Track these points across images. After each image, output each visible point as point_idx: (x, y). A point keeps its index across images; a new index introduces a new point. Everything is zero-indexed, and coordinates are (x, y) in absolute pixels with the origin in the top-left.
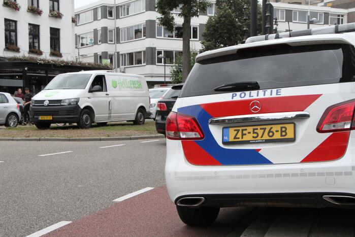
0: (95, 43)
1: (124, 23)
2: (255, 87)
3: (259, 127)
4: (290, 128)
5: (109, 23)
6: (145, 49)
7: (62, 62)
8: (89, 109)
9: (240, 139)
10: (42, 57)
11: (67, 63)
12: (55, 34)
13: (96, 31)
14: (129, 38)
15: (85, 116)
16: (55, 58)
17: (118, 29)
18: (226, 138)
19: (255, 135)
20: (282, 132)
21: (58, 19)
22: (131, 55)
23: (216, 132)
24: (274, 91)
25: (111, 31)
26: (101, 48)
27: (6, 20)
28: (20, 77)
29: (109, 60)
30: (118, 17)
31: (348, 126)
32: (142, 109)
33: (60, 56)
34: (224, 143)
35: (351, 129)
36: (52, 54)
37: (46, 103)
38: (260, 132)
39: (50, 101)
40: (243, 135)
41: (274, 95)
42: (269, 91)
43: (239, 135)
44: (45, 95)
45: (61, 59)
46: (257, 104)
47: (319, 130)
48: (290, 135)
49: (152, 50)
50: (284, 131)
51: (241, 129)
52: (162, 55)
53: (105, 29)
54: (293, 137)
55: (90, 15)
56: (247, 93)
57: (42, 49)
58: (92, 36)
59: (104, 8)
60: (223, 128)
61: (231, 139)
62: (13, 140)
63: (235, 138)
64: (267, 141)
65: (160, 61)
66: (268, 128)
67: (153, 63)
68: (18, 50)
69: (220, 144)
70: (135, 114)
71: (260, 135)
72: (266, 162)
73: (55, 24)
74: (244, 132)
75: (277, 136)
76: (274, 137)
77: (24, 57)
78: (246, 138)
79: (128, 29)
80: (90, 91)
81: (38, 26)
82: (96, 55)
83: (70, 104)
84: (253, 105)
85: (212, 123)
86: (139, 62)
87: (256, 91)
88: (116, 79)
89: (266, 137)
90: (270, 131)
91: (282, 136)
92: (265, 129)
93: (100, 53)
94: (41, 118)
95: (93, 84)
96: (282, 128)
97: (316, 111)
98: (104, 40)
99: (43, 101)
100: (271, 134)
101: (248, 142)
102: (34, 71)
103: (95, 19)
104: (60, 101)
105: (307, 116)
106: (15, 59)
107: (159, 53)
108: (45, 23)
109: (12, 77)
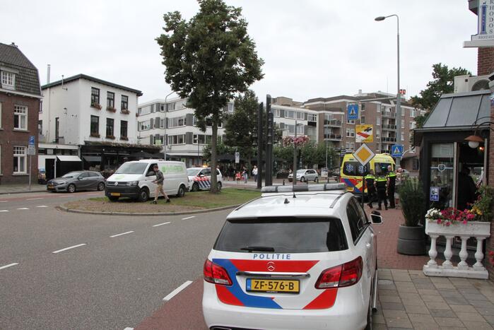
0: (151, 128)
1: (172, 115)
2: (271, 250)
3: (273, 281)
4: (296, 283)
5: (161, 115)
6: (185, 133)
7: (129, 145)
8: (146, 189)
9: (259, 289)
10: (115, 141)
11: (132, 145)
12: (124, 125)
13: (152, 120)
14: (175, 125)
15: (143, 193)
16: (123, 142)
17: (167, 119)
18: (249, 287)
19: (270, 287)
20: (290, 286)
21: (127, 115)
22: (175, 137)
23: (241, 282)
24: (285, 255)
25: (162, 120)
26: (155, 132)
27: (92, 116)
28: (99, 155)
29: (160, 141)
30: (167, 111)
31: (337, 285)
32: (183, 186)
33: (127, 140)
34: (247, 291)
35: (339, 287)
36: (122, 139)
37: (116, 184)
38: (274, 285)
39: (119, 183)
40: (261, 286)
41: (285, 259)
42: (281, 255)
43: (259, 286)
44: (116, 178)
45: (127, 142)
46: (272, 265)
47: (317, 286)
48: (296, 289)
49: (190, 134)
50: (291, 286)
51: (260, 281)
52: (197, 138)
53: (158, 119)
54: (298, 291)
55: (149, 109)
56: (265, 255)
57: (115, 135)
58: (149, 123)
59: (158, 104)
60: (247, 279)
61: (253, 289)
62: (93, 213)
63: (255, 288)
64: (279, 292)
65: (195, 141)
66: (280, 282)
67: (190, 143)
68: (98, 136)
69: (245, 291)
70: (177, 190)
71: (274, 288)
72: (278, 307)
73: (124, 118)
74: (263, 284)
75: (286, 289)
76: (284, 290)
77: (103, 142)
78: (263, 289)
79: (174, 119)
80: (147, 176)
81: (113, 120)
82: (151, 136)
83: (132, 185)
84: (270, 265)
85: (239, 274)
86: (181, 141)
87: (271, 255)
88: (165, 166)
89: (278, 289)
90: (281, 285)
91: (290, 289)
92: (278, 283)
93: (154, 135)
94: (112, 194)
95: (150, 170)
96: (290, 283)
97: (315, 272)
98: (158, 126)
99: (114, 183)
100: (282, 287)
101: (265, 292)
102: (109, 151)
103: (152, 111)
104: (125, 183)
105: (308, 276)
106: (97, 143)
107: (195, 136)
108: (118, 118)
109: (95, 155)
